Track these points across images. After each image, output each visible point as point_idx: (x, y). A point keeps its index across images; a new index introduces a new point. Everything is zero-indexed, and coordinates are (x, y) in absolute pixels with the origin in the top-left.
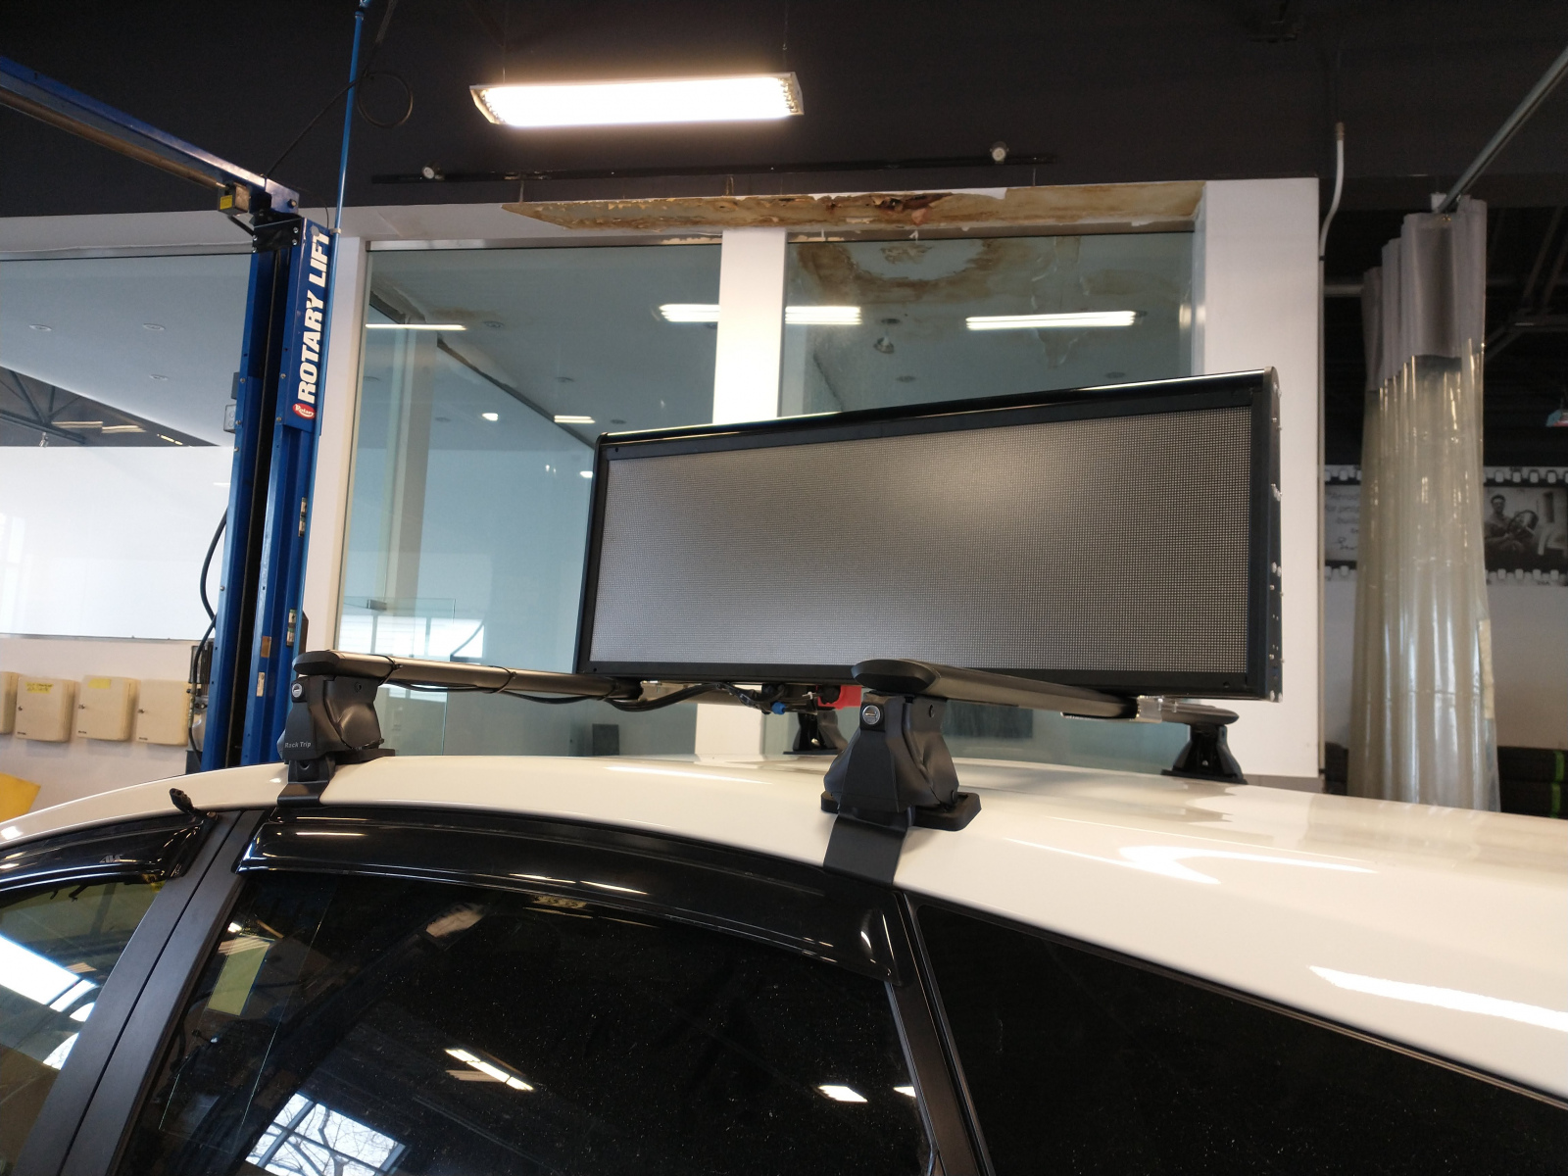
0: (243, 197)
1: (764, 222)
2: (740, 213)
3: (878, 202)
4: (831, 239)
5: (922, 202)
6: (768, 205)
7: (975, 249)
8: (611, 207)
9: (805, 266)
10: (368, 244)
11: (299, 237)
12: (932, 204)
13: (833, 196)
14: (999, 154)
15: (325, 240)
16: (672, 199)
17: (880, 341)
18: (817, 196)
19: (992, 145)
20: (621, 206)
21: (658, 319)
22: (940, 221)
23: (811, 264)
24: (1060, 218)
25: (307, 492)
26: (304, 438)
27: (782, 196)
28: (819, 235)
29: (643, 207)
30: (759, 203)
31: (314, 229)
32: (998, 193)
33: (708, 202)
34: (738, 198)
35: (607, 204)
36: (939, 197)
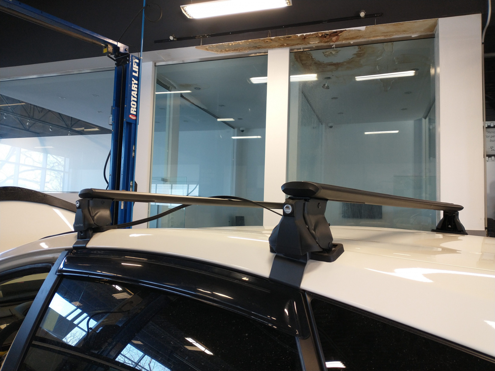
0: (110, 48)
1: (282, 46)
2: (274, 43)
3: (320, 35)
4: (305, 50)
5: (336, 34)
6: (282, 39)
7: (355, 50)
8: (230, 45)
9: (297, 61)
10: (155, 63)
11: (129, 60)
12: (339, 34)
13: (305, 34)
14: (362, 14)
15: (137, 61)
16: (250, 40)
17: (324, 85)
18: (299, 35)
19: (360, 12)
20: (233, 44)
21: (250, 83)
22: (343, 41)
23: (299, 60)
24: (385, 36)
25: (135, 143)
26: (133, 126)
27: (287, 36)
28: (300, 49)
29: (241, 44)
30: (279, 39)
31: (134, 58)
32: (363, 28)
33: (262, 40)
34: (272, 38)
35: (229, 44)
36: (341, 32)
